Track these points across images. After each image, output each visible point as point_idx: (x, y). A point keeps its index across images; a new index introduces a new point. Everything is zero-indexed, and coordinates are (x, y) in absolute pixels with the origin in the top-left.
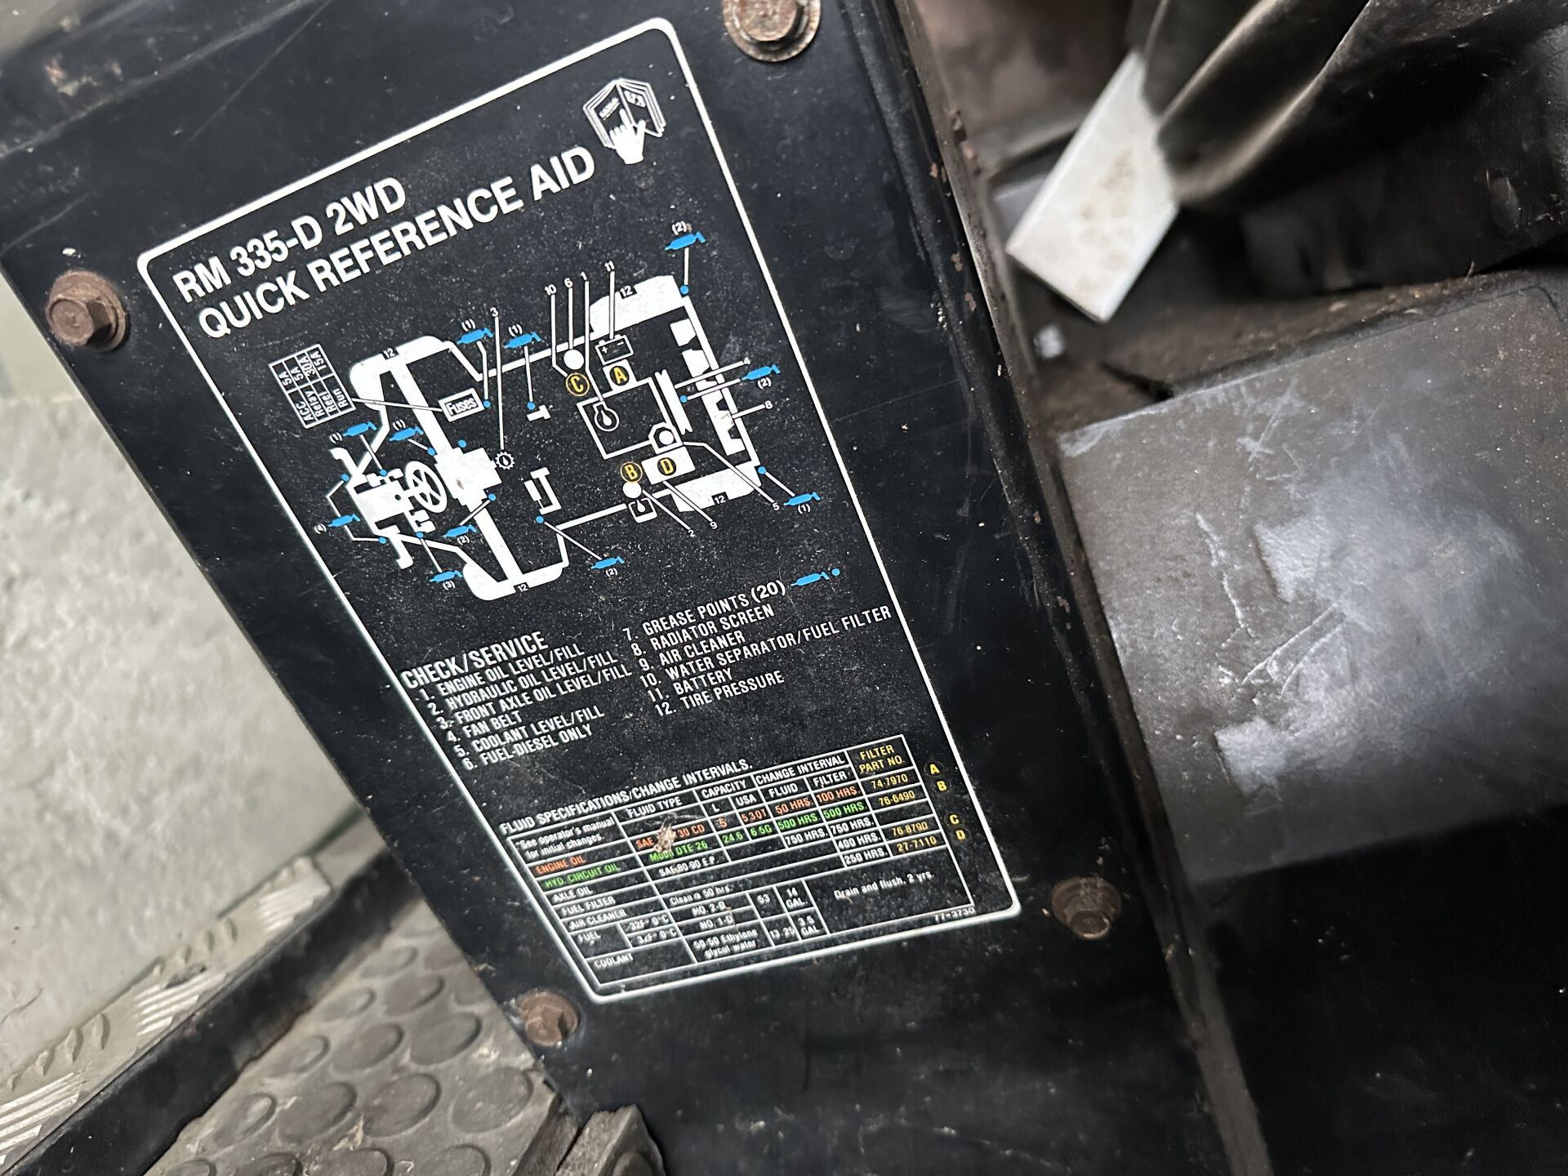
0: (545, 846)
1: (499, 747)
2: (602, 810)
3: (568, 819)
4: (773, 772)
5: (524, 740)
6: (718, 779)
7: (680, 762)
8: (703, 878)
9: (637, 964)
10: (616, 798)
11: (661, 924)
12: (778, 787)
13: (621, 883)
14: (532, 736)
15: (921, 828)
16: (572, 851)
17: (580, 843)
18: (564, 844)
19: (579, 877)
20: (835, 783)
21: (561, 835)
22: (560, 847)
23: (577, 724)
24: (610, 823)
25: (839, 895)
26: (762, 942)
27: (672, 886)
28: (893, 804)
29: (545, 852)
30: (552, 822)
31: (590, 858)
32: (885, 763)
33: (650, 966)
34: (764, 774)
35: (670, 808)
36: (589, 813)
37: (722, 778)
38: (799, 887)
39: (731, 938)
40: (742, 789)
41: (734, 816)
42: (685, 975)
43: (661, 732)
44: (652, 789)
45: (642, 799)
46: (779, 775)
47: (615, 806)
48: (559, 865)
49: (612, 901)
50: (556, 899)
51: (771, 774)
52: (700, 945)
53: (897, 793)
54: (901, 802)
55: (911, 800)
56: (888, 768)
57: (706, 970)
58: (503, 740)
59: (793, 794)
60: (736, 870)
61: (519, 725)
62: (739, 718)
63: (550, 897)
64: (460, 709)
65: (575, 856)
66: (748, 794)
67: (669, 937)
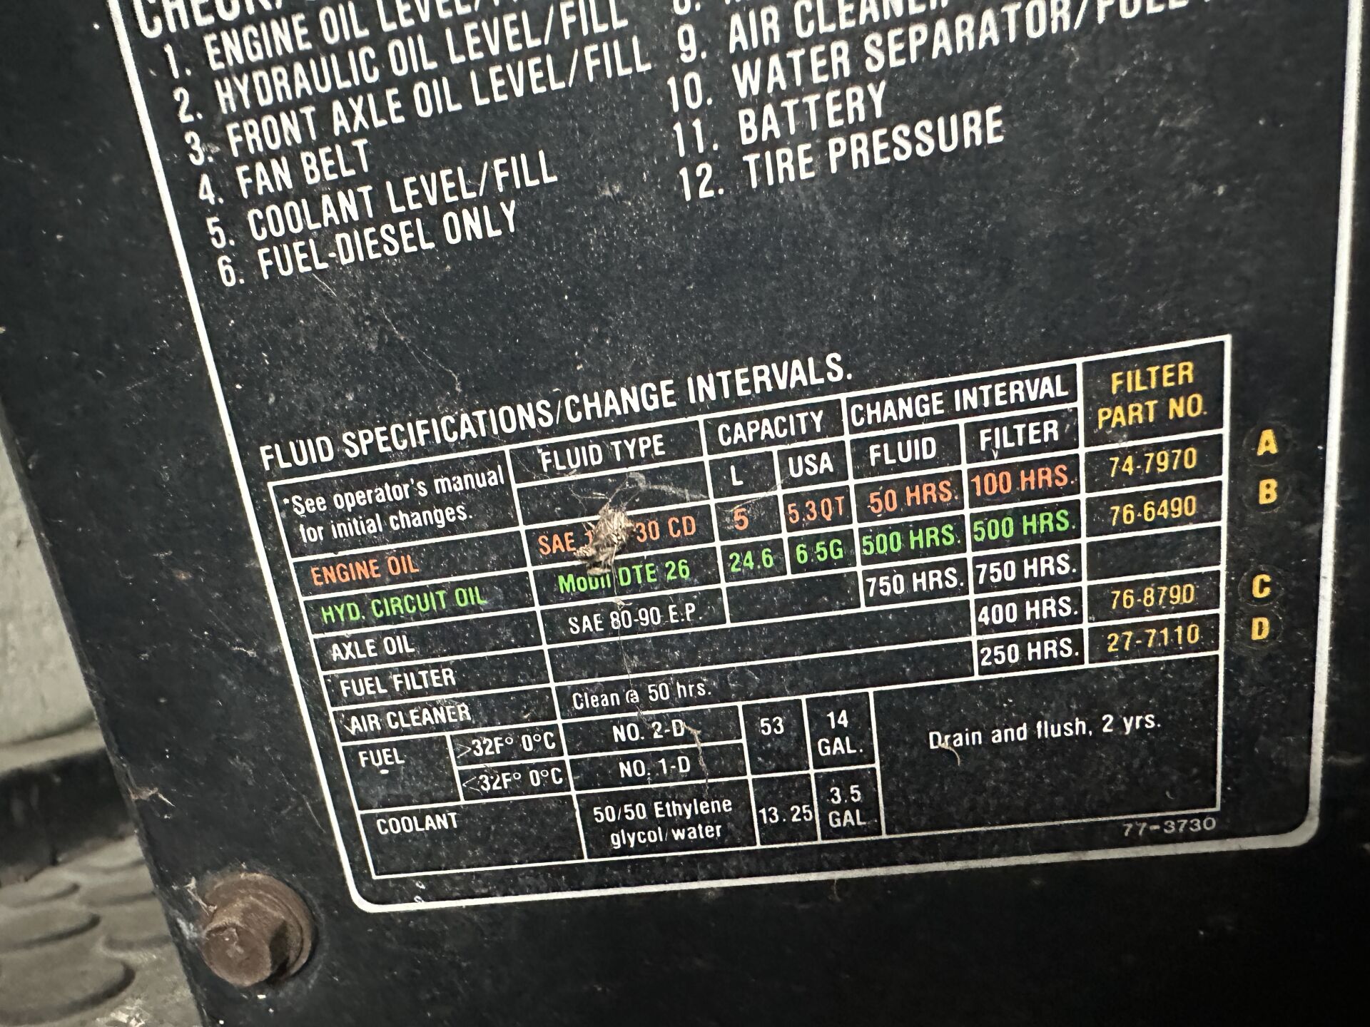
0: (343, 516)
1: (305, 235)
2: (488, 441)
3: (410, 453)
4: (894, 396)
5: (363, 223)
6: (765, 397)
7: (693, 340)
8: (655, 654)
9: (463, 838)
10: (525, 416)
11: (539, 750)
12: (892, 440)
13: (478, 635)
14: (383, 214)
15: (1179, 597)
16: (396, 537)
17: (417, 520)
18: (384, 519)
19: (395, 606)
20: (1028, 449)
21: (383, 494)
22: (373, 526)
23: (491, 199)
24: (494, 479)
25: (939, 741)
26: (736, 828)
27: (586, 661)
28: (1139, 524)
29: (339, 530)
30: (374, 455)
31: (433, 562)
32: (1162, 410)
33: (490, 850)
34: (873, 399)
35: (638, 461)
36: (458, 447)
37: (777, 395)
38: (856, 707)
39: (674, 808)
40: (811, 434)
41: (771, 503)
42: (553, 880)
43: (674, 249)
44: (611, 403)
45: (584, 426)
46: (906, 408)
47: (520, 436)
48: (361, 570)
49: (449, 676)
50: (336, 653)
51: (889, 403)
52: (607, 815)
53: (1158, 496)
54: (1159, 522)
55: (1184, 520)
56: (1164, 424)
57: (601, 877)
58: (317, 217)
59: (923, 464)
60: (735, 644)
61: (360, 179)
62: (863, 233)
63: (323, 646)
64: (241, 115)
65: (399, 553)
66: (818, 450)
67: (547, 786)
